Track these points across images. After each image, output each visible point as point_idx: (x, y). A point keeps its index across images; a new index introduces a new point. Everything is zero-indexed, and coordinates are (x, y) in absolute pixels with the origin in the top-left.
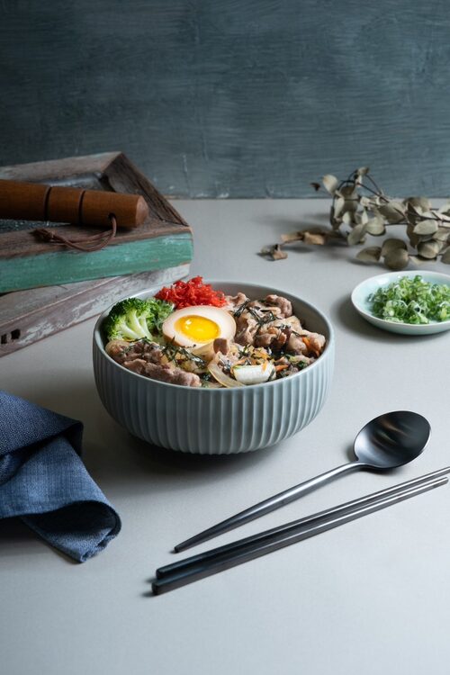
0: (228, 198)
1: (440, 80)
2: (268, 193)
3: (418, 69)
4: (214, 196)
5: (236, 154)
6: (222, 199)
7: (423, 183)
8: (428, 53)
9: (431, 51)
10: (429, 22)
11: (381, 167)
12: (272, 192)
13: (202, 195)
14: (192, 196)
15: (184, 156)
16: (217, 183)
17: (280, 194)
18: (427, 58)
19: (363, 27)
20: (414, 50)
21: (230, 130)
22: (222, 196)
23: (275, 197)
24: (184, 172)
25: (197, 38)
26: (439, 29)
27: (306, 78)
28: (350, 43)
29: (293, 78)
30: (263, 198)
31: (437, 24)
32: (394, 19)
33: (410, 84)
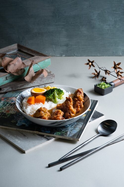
0: (65, 56)
1: (118, 27)
2: (75, 55)
3: (112, 24)
4: (61, 56)
5: (67, 45)
6: (64, 56)
7: (113, 52)
8: (115, 20)
9: (115, 19)
10: (115, 12)
11: (103, 48)
12: (76, 55)
13: (58, 56)
14: (56, 56)
15: (54, 46)
16: (62, 52)
17: (78, 55)
18: (114, 21)
19: (99, 13)
20: (111, 19)
21: (65, 39)
22: (63, 56)
23: (76, 56)
24: (54, 50)
25: (57, 16)
26: (117, 14)
27: (84, 26)
28: (95, 17)
29: (81, 26)
30: (74, 56)
31: (117, 13)
32: (106, 11)
33: (110, 28)
